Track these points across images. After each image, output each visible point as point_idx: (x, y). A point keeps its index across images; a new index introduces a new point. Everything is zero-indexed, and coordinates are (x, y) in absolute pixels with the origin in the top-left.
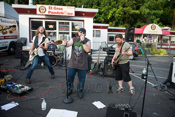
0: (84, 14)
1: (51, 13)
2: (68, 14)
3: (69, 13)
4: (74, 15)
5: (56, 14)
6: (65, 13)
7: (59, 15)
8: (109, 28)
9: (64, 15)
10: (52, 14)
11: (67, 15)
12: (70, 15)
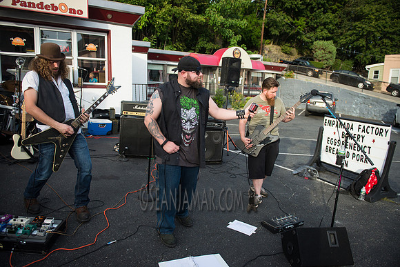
0: (109, 16)
1: (21, 5)
2: (70, 12)
3: (74, 10)
4: (85, 15)
5: (36, 9)
6: (63, 8)
7: (45, 10)
8: (151, 50)
9: (58, 12)
10: (24, 8)
11: (68, 13)
12: (77, 15)
